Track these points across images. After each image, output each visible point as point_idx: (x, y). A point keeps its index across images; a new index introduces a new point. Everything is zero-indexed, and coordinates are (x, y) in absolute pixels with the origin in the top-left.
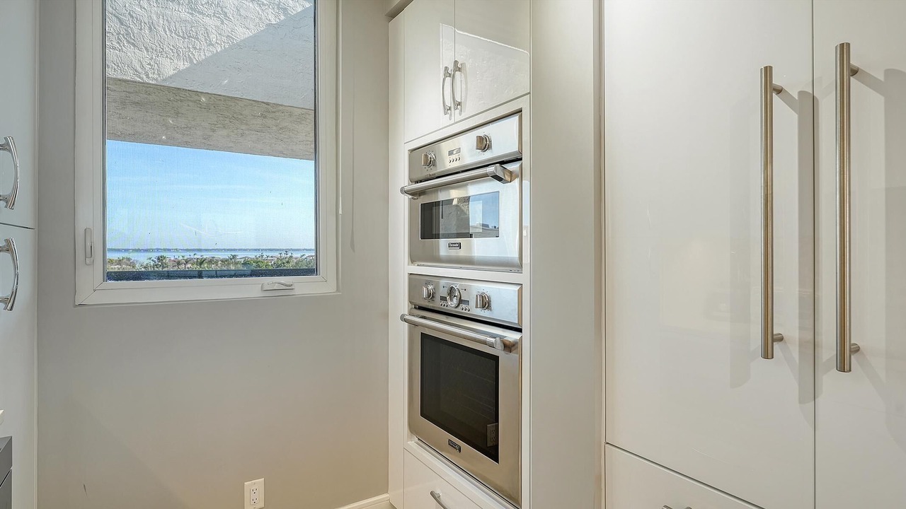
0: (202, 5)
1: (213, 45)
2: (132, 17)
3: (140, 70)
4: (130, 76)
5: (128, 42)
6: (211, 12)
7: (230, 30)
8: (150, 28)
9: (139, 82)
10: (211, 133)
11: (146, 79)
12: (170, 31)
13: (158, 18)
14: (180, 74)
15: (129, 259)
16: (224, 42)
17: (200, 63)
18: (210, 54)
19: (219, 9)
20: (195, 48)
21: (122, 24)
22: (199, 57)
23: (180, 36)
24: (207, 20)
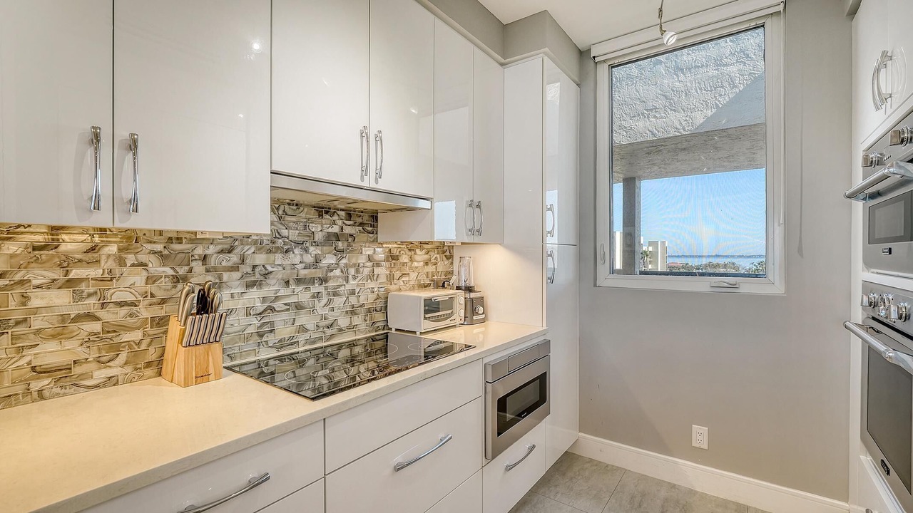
0: (726, 58)
1: (736, 87)
2: (673, 91)
3: (678, 127)
4: (673, 133)
5: (671, 110)
6: (734, 61)
7: (751, 68)
8: (686, 94)
9: (679, 136)
10: (752, 156)
11: (684, 133)
12: (701, 89)
13: (692, 84)
14: (708, 120)
15: (734, 264)
16: (746, 80)
17: (724, 105)
18: (734, 95)
19: (742, 54)
20: (721, 95)
21: (667, 99)
22: (723, 101)
23: (707, 91)
24: (730, 68)
